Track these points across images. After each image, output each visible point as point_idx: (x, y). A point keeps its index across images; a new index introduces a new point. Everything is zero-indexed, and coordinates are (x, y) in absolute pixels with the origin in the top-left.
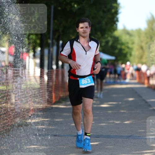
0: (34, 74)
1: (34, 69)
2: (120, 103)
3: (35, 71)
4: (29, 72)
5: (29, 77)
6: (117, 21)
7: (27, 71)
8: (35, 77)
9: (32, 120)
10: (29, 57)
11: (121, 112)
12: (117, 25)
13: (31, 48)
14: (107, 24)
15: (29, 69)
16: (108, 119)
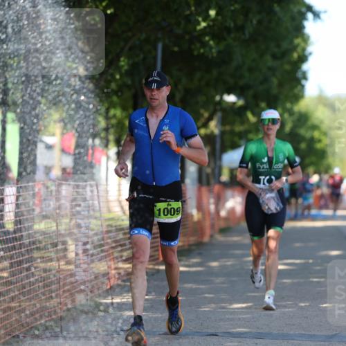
0: (120, 195)
1: (119, 185)
2: (311, 261)
3: (119, 190)
4: (107, 192)
5: (108, 201)
6: (305, 78)
7: (102, 188)
8: (120, 202)
9: (112, 299)
10: (108, 158)
11: (313, 282)
12: (303, 86)
13: (111, 138)
14: (281, 85)
15: (107, 185)
16: (283, 298)
